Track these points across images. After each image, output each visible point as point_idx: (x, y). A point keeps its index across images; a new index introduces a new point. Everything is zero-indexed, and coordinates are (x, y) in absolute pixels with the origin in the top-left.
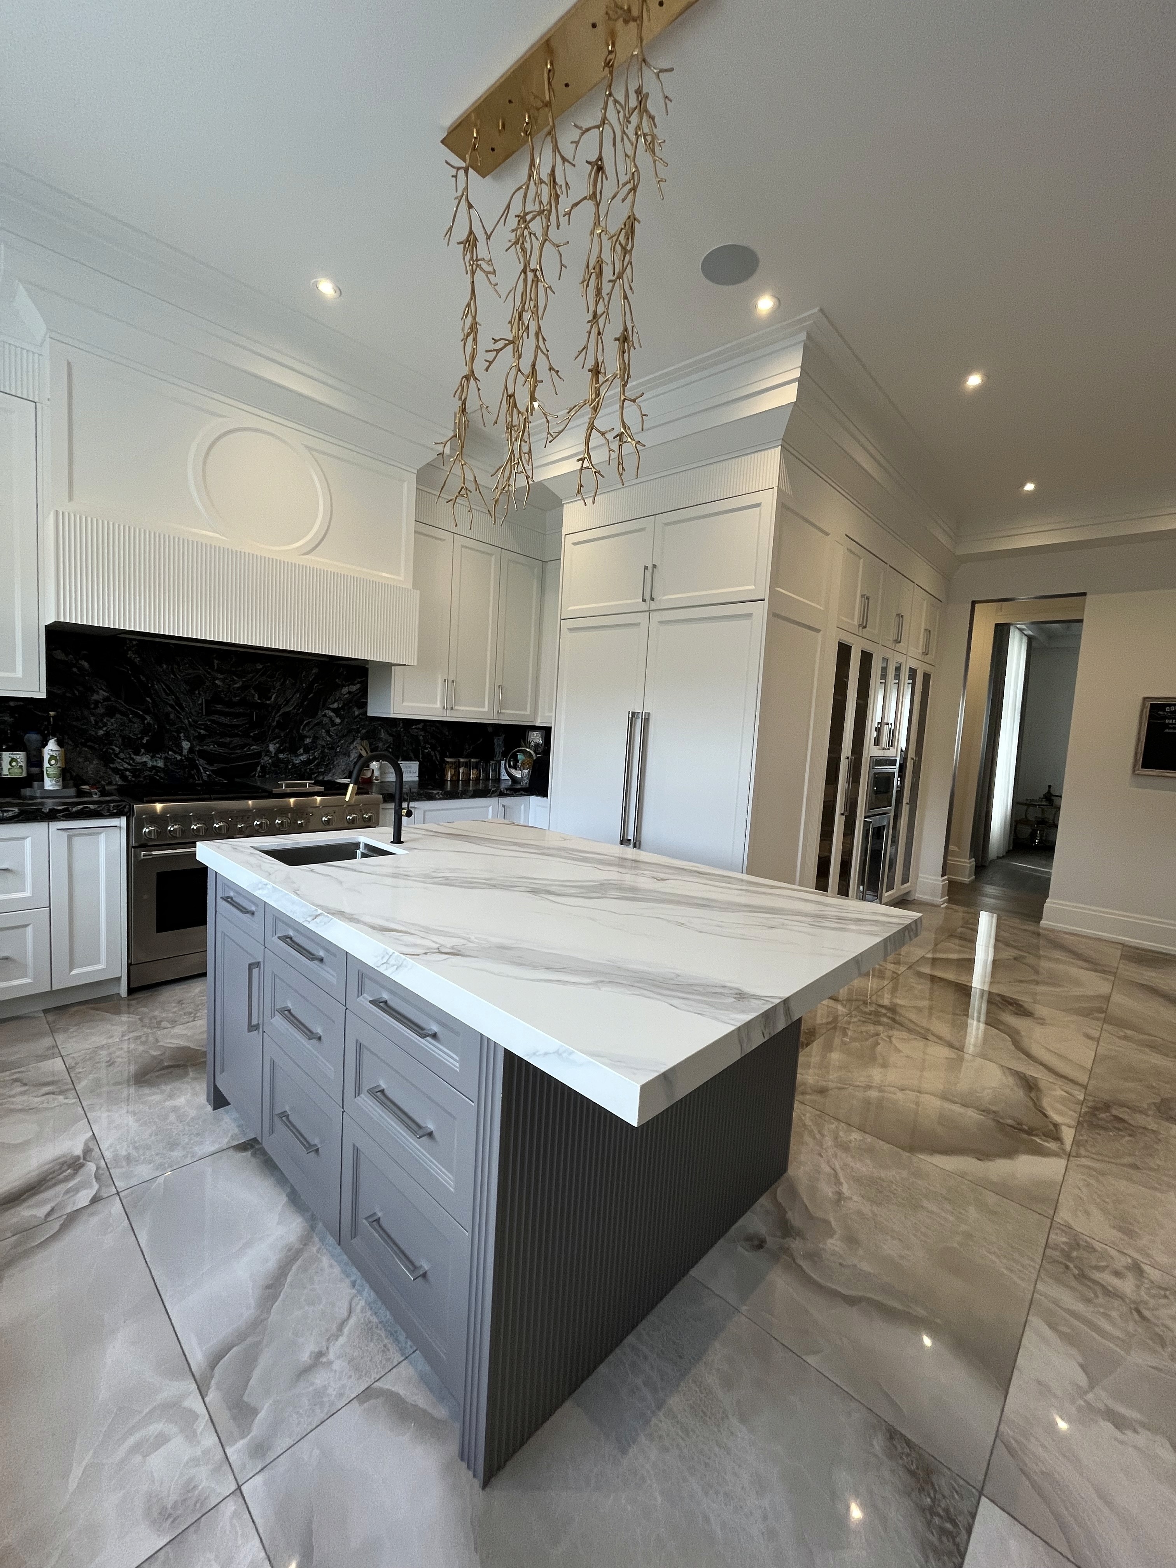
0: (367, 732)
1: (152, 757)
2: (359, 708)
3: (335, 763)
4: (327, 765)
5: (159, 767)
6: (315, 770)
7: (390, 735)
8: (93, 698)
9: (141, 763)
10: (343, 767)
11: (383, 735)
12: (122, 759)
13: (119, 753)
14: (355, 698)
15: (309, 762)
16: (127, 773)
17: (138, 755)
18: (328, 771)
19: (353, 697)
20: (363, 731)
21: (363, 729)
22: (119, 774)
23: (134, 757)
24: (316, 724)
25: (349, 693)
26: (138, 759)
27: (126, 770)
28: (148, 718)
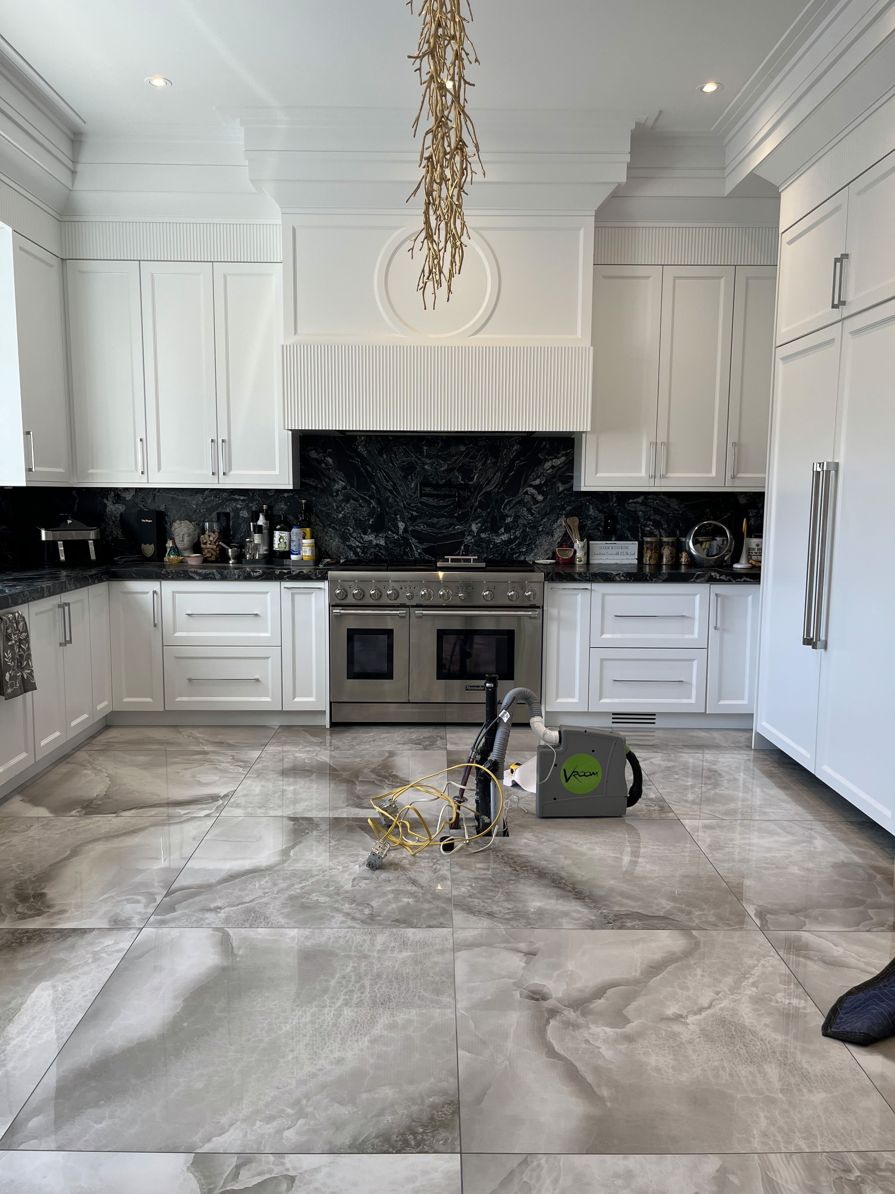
0: (573, 509)
1: (376, 536)
2: (564, 483)
3: (537, 542)
4: (528, 545)
5: (381, 545)
6: (516, 551)
7: (601, 511)
8: (335, 487)
9: (367, 542)
10: (546, 547)
11: (592, 512)
12: (355, 538)
13: (352, 533)
14: (559, 473)
15: (510, 541)
16: (358, 549)
17: (365, 534)
18: (530, 551)
19: (557, 472)
20: (568, 508)
21: (568, 505)
22: (352, 550)
23: (363, 536)
24: (519, 503)
25: (553, 467)
26: (366, 538)
27: (358, 547)
28: (373, 503)
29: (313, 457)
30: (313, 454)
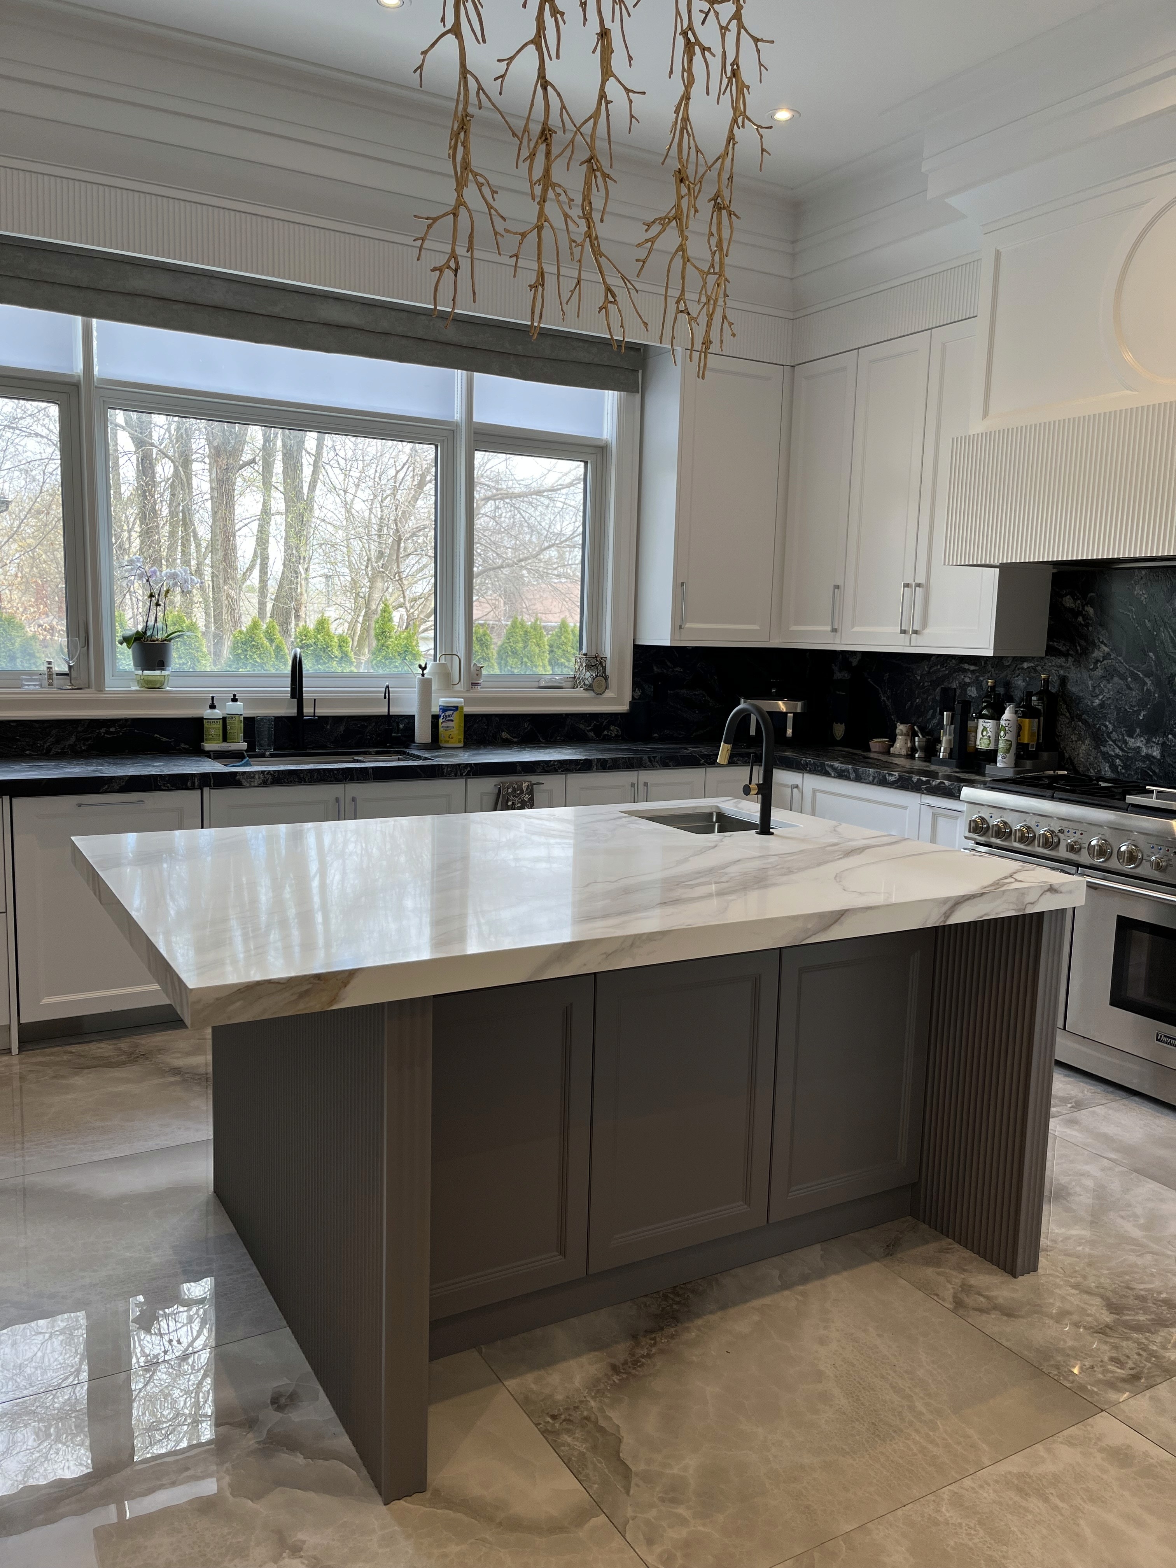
1: (1148, 741)
5: (1154, 758)
8: (1094, 655)
9: (1133, 749)
12: (1114, 741)
13: (1111, 733)
16: (1118, 761)
17: (1131, 736)
22: (1108, 762)
23: (1128, 739)
26: (1133, 743)
27: (1117, 756)
28: (1149, 683)
29: (1068, 605)
30: (1068, 602)
